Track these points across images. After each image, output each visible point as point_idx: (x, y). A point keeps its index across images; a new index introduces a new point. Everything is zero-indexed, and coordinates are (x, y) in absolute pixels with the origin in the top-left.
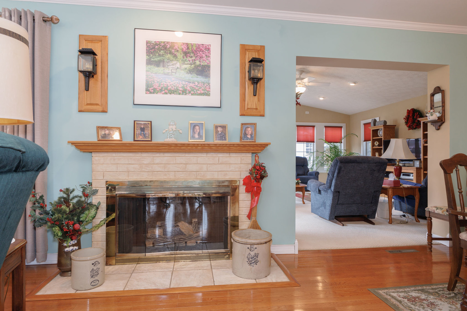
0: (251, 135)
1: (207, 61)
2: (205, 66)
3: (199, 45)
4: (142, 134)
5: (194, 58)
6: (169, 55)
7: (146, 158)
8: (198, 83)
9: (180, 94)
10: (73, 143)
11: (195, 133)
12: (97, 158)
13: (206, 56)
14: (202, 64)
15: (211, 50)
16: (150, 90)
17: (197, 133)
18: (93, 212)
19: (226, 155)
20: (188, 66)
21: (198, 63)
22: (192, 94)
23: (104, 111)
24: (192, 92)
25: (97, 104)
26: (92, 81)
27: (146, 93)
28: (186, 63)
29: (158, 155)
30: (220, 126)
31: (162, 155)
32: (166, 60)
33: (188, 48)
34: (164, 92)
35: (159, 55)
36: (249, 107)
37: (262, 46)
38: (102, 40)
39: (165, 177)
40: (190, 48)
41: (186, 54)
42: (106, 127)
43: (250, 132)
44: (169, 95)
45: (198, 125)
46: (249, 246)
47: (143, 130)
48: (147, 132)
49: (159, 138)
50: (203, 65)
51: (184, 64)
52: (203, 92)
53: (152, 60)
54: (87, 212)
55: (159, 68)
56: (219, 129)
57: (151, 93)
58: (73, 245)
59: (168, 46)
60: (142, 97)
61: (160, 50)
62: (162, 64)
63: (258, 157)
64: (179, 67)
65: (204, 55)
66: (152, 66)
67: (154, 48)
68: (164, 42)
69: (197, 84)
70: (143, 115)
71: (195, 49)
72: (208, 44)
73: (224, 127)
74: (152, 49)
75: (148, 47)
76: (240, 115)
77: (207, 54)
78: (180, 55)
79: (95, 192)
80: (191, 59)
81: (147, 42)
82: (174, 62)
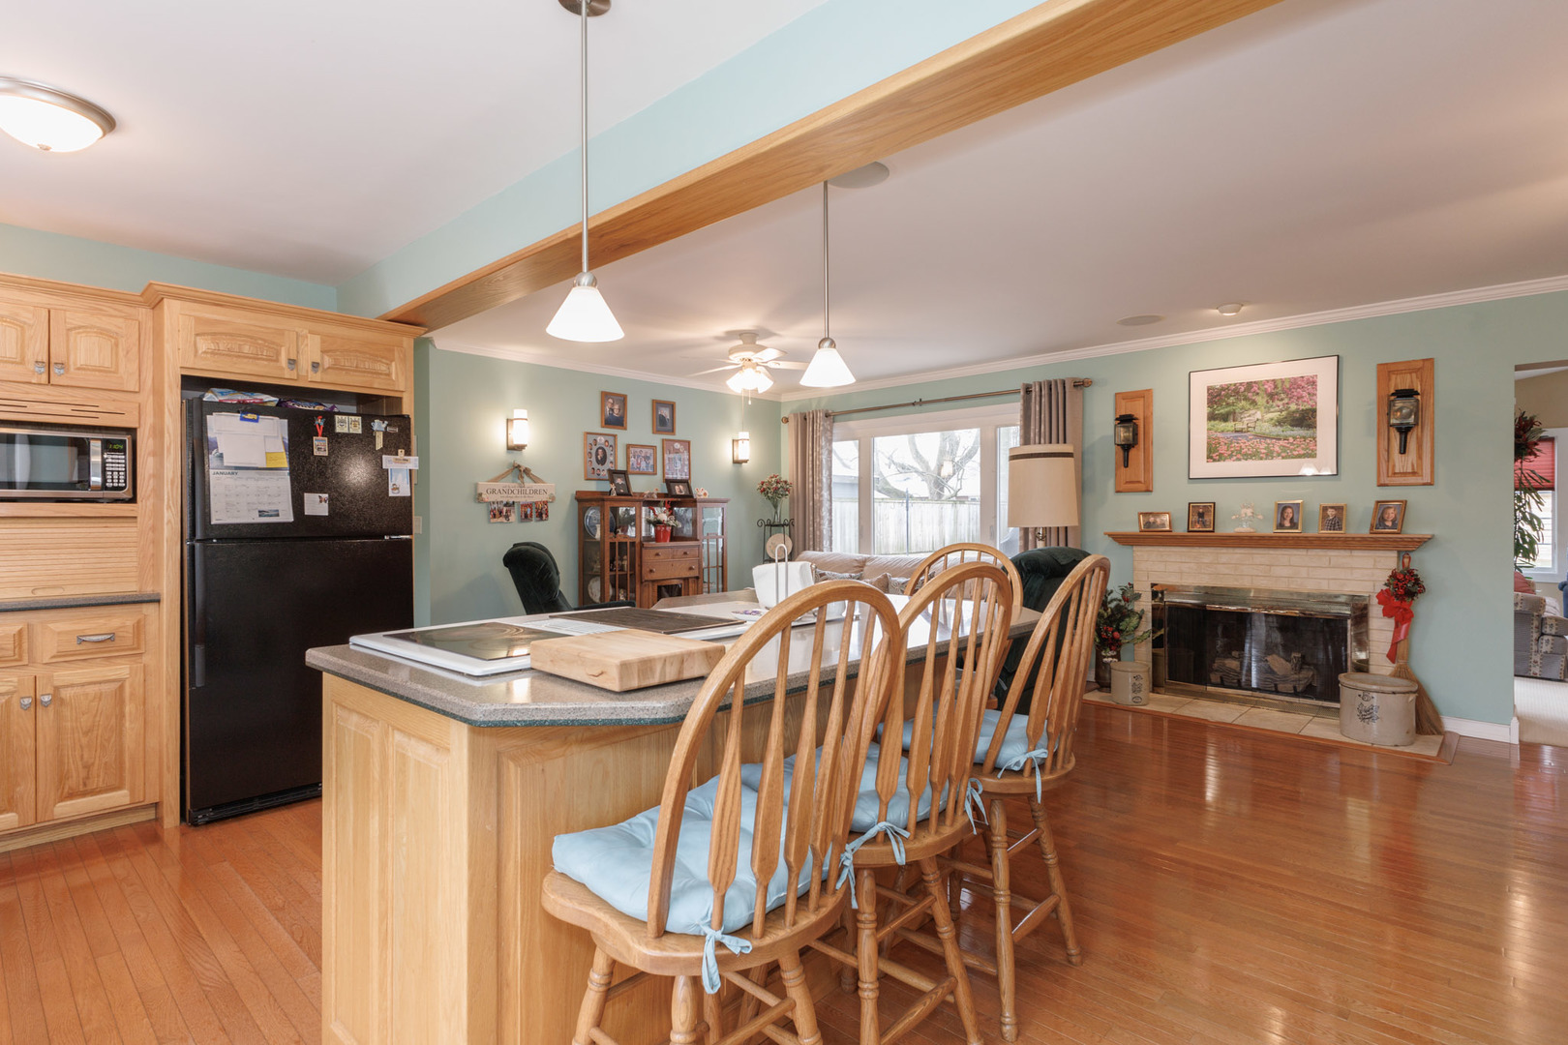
0: (1393, 521)
1: (1311, 403)
2: (1307, 410)
3: (1295, 379)
4: (1200, 522)
5: (1286, 401)
6: (1243, 403)
7: (1207, 554)
8: (1295, 438)
9: (1261, 459)
10: (1110, 535)
11: (1284, 519)
12: (1139, 553)
13: (1309, 394)
14: (1301, 408)
15: (1318, 384)
16: (1213, 453)
17: (1289, 519)
18: (1134, 620)
19: (1347, 553)
20: (1275, 415)
21: (1293, 407)
22: (1283, 458)
23: (1148, 491)
24: (1283, 454)
25: (1139, 482)
26: (1133, 452)
27: (1208, 462)
28: (1272, 410)
29: (1224, 550)
30: (1332, 507)
31: (1231, 550)
32: (1237, 411)
33: (1276, 387)
34: (1235, 458)
35: (1228, 404)
36: (1397, 471)
37: (1427, 360)
38: (1145, 396)
39: (1236, 583)
40: (1279, 385)
41: (1272, 396)
42: (1151, 513)
43: (1392, 516)
44: (1243, 462)
45: (1290, 507)
46: (1361, 693)
47: (1201, 515)
48: (1208, 518)
49: (1225, 528)
50: (1303, 410)
51: (1267, 412)
52: (1302, 452)
53: (1217, 413)
54: (1127, 620)
55: (1227, 424)
56: (1331, 512)
57: (1214, 460)
58: (1112, 657)
59: (1243, 389)
60: (1201, 467)
61: (1228, 396)
62: (1231, 417)
63: (1410, 558)
64: (1260, 418)
65: (1304, 394)
66: (1217, 422)
67: (1219, 395)
68: (1235, 385)
69: (1291, 440)
70: (1203, 494)
71: (1288, 386)
72: (1312, 374)
73: (1339, 509)
74: (1215, 397)
75: (1209, 394)
76: (1379, 486)
77: (1311, 391)
78: (1261, 400)
79: (1138, 596)
80: (1280, 403)
81: (1209, 389)
82: (1251, 412)
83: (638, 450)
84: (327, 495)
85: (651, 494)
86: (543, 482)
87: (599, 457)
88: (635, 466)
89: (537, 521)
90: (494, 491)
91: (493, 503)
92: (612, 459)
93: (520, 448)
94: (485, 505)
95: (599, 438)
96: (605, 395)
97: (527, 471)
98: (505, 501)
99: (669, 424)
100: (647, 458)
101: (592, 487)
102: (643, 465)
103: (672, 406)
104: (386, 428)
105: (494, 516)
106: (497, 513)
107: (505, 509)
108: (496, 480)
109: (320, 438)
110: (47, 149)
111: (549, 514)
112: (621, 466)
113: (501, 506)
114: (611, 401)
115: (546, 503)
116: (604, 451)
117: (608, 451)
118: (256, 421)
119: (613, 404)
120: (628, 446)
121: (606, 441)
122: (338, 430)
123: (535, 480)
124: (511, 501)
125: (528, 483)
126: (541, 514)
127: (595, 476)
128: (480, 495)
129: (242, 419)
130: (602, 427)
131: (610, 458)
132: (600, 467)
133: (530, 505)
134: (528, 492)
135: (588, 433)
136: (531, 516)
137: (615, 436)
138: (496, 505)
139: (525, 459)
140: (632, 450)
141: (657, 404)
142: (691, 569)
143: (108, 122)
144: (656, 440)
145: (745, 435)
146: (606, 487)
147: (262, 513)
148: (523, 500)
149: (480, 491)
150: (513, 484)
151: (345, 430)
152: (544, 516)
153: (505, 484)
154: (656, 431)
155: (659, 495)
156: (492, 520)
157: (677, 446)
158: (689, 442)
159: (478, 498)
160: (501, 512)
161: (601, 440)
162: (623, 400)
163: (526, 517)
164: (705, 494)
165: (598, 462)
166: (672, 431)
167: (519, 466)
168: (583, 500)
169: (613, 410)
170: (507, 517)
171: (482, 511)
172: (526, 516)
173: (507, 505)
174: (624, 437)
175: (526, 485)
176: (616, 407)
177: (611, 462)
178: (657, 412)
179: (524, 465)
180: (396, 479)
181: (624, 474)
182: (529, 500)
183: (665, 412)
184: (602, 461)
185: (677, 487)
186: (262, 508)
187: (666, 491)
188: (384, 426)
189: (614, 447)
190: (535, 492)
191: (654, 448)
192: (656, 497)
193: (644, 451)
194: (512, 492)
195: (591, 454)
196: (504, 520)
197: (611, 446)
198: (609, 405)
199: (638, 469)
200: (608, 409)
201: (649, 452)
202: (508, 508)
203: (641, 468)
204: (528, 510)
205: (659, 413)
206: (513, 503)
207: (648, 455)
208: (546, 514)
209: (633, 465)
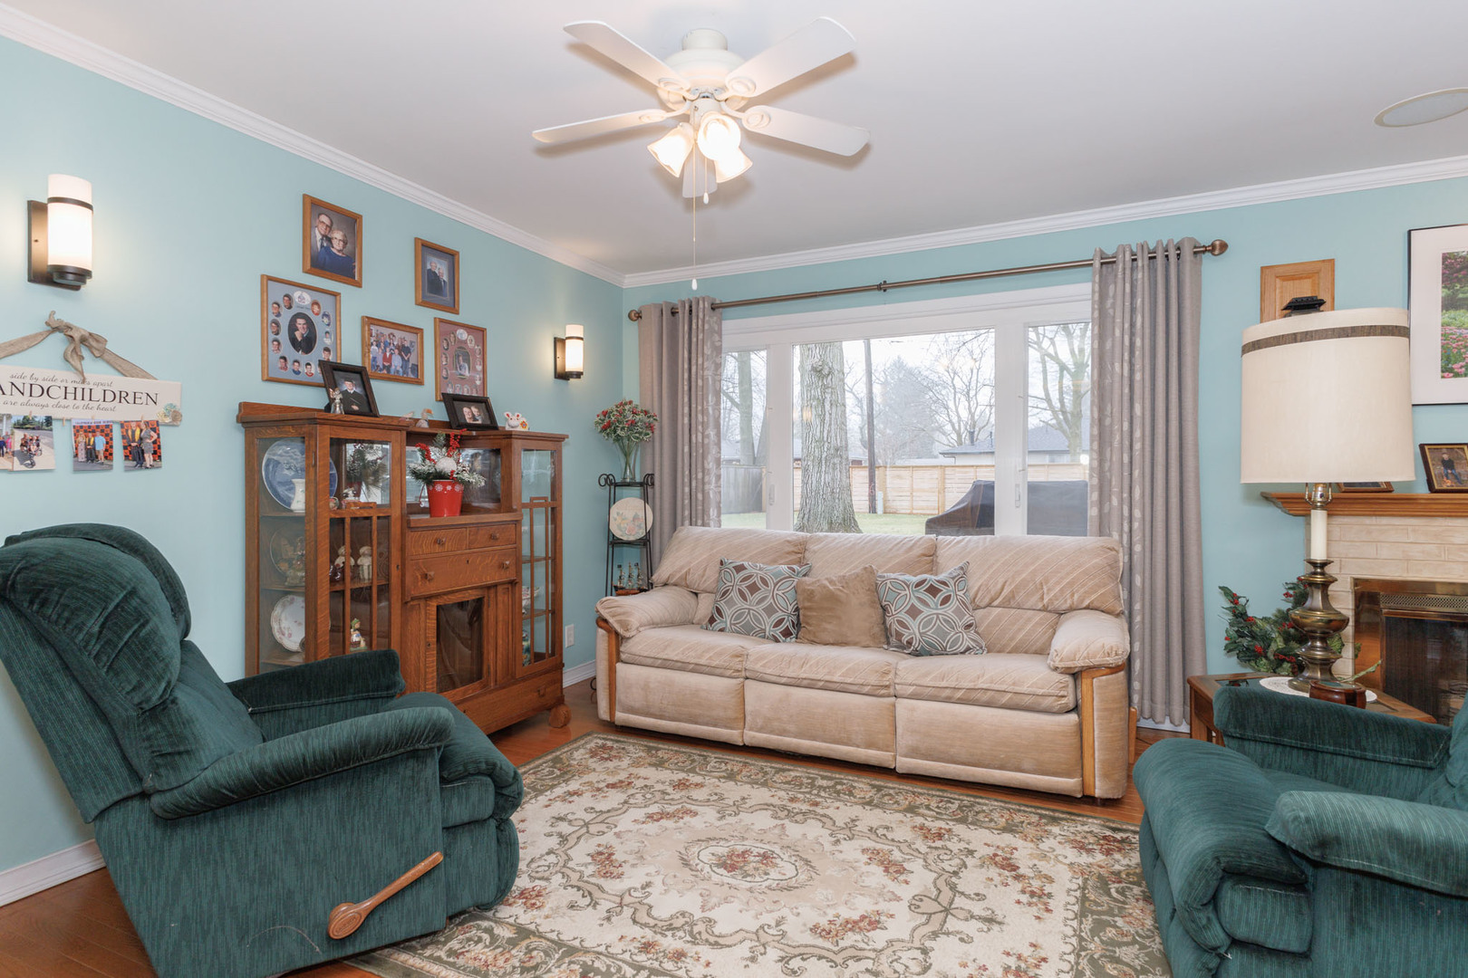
4: (1450, 476)
27: (1443, 377)
38: (1324, 266)
47: (1450, 463)
48: (1462, 470)
53: (1461, 296)
60: (1431, 387)
66: (1461, 312)
74: (1459, 272)
75: (1447, 266)
83: (386, 331)
85: (416, 420)
86: (145, 375)
87: (298, 335)
88: (380, 362)
89: (127, 469)
92: (328, 342)
93: (72, 276)
96: (313, 205)
97: (94, 342)
98: (19, 413)
99: (447, 290)
100: (404, 350)
101: (280, 396)
102: (397, 362)
103: (451, 256)
107: (19, 435)
111: (163, 452)
112: (351, 354)
113: (6, 427)
114: (324, 218)
115: (154, 427)
116: (310, 324)
117: (320, 324)
119: (330, 228)
120: (366, 321)
121: (315, 303)
123: (123, 367)
124: (40, 416)
125: (97, 373)
126: (141, 452)
127: (291, 376)
130: (306, 271)
131: (323, 340)
132: (300, 355)
133: (105, 430)
134: (98, 394)
135: (270, 279)
136: (109, 454)
137: (335, 295)
139: (92, 307)
140: (374, 329)
141: (426, 248)
142: (502, 566)
144: (425, 319)
145: (575, 330)
146: (311, 399)
148: (80, 414)
150: (49, 373)
152: (149, 458)
153: (19, 369)
154: (423, 303)
155: (431, 423)
157: (462, 334)
158: (484, 332)
160: (4, 444)
161: (303, 299)
162: (352, 223)
163: (92, 458)
165: (293, 341)
166: (453, 308)
167: (67, 328)
168: (258, 424)
169: (330, 240)
170: (25, 456)
172: (91, 455)
173: (24, 424)
174: (355, 304)
175: (90, 376)
176: (338, 235)
177: (327, 349)
178: (424, 263)
179: (88, 327)
181: (359, 373)
182: (100, 417)
183: (440, 267)
184: (307, 344)
185: (466, 410)
187: (446, 419)
189: (334, 318)
190: (121, 397)
191: (417, 331)
192: (425, 425)
193: (399, 334)
194: (45, 391)
195: (277, 324)
196: (17, 465)
197: (325, 315)
198: (322, 228)
199: (388, 368)
200: (319, 237)
201: (409, 338)
202: (29, 434)
203: (393, 367)
204: (100, 443)
205: (429, 267)
206: (49, 421)
207: (407, 344)
208: (157, 454)
209: (374, 359)
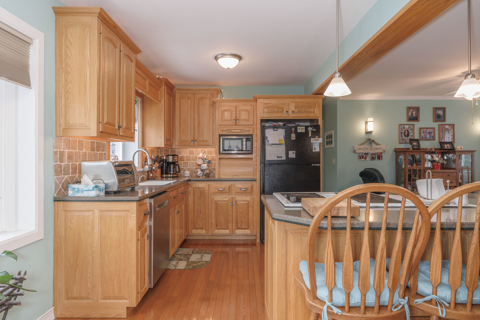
84: (295, 152)
85: (431, 149)
86: (380, 145)
87: (406, 134)
88: (424, 137)
89: (378, 160)
90: (360, 149)
91: (360, 153)
92: (412, 134)
93: (371, 132)
94: (357, 154)
95: (405, 126)
96: (409, 108)
97: (373, 141)
98: (364, 153)
99: (442, 118)
100: (430, 133)
101: (403, 146)
102: (428, 136)
103: (444, 109)
104: (312, 130)
105: (360, 158)
106: (361, 157)
107: (365, 155)
108: (361, 145)
109: (293, 134)
110: (229, 68)
111: (383, 157)
112: (417, 137)
113: (363, 154)
114: (411, 110)
115: (381, 153)
116: (408, 131)
117: (410, 131)
118: (277, 130)
119: (413, 111)
120: (420, 129)
121: (409, 127)
122: (298, 131)
123: (377, 144)
124: (367, 152)
125: (374, 145)
126: (380, 157)
127: (404, 142)
128: (355, 150)
129: (274, 130)
130: (407, 121)
131: (411, 134)
132: (406, 138)
133: (375, 154)
134: (374, 149)
135: (400, 125)
136: (375, 158)
137: (413, 125)
138: (361, 154)
139: (373, 137)
140: (422, 130)
141: (435, 109)
143: (240, 58)
144: (436, 125)
146: (409, 146)
147: (278, 157)
148: (372, 152)
149: (355, 149)
150: (368, 146)
151: (300, 131)
152: (381, 158)
153: (365, 146)
154: (435, 121)
155: (435, 149)
156: (360, 160)
157: (447, 127)
158: (454, 125)
159: (354, 151)
160: (363, 157)
161: (407, 127)
162: (417, 109)
163: (373, 159)
164: (461, 148)
165: (405, 136)
166: (444, 120)
167: (370, 139)
168: (398, 152)
169: (412, 114)
170: (365, 158)
171: (356, 156)
172: (373, 158)
173: (365, 154)
174: (417, 125)
175: (373, 146)
176: (414, 112)
177: (412, 136)
178: (436, 112)
179: (372, 138)
180: (315, 146)
181: (417, 141)
182: (374, 152)
183: (440, 112)
184: (408, 135)
185: (446, 145)
186: (279, 156)
187: (440, 147)
188: (311, 129)
189: (413, 130)
190: (377, 149)
191: (434, 128)
192: (434, 150)
193: (428, 130)
194: (367, 149)
195: (402, 133)
196: (364, 160)
197: (411, 129)
198: (411, 112)
199: (426, 138)
200: (410, 114)
201: (431, 130)
202: (366, 155)
203: (427, 137)
204: (374, 156)
205: (437, 113)
206: (368, 153)
207: (431, 132)
208: (382, 157)
209: (422, 136)
